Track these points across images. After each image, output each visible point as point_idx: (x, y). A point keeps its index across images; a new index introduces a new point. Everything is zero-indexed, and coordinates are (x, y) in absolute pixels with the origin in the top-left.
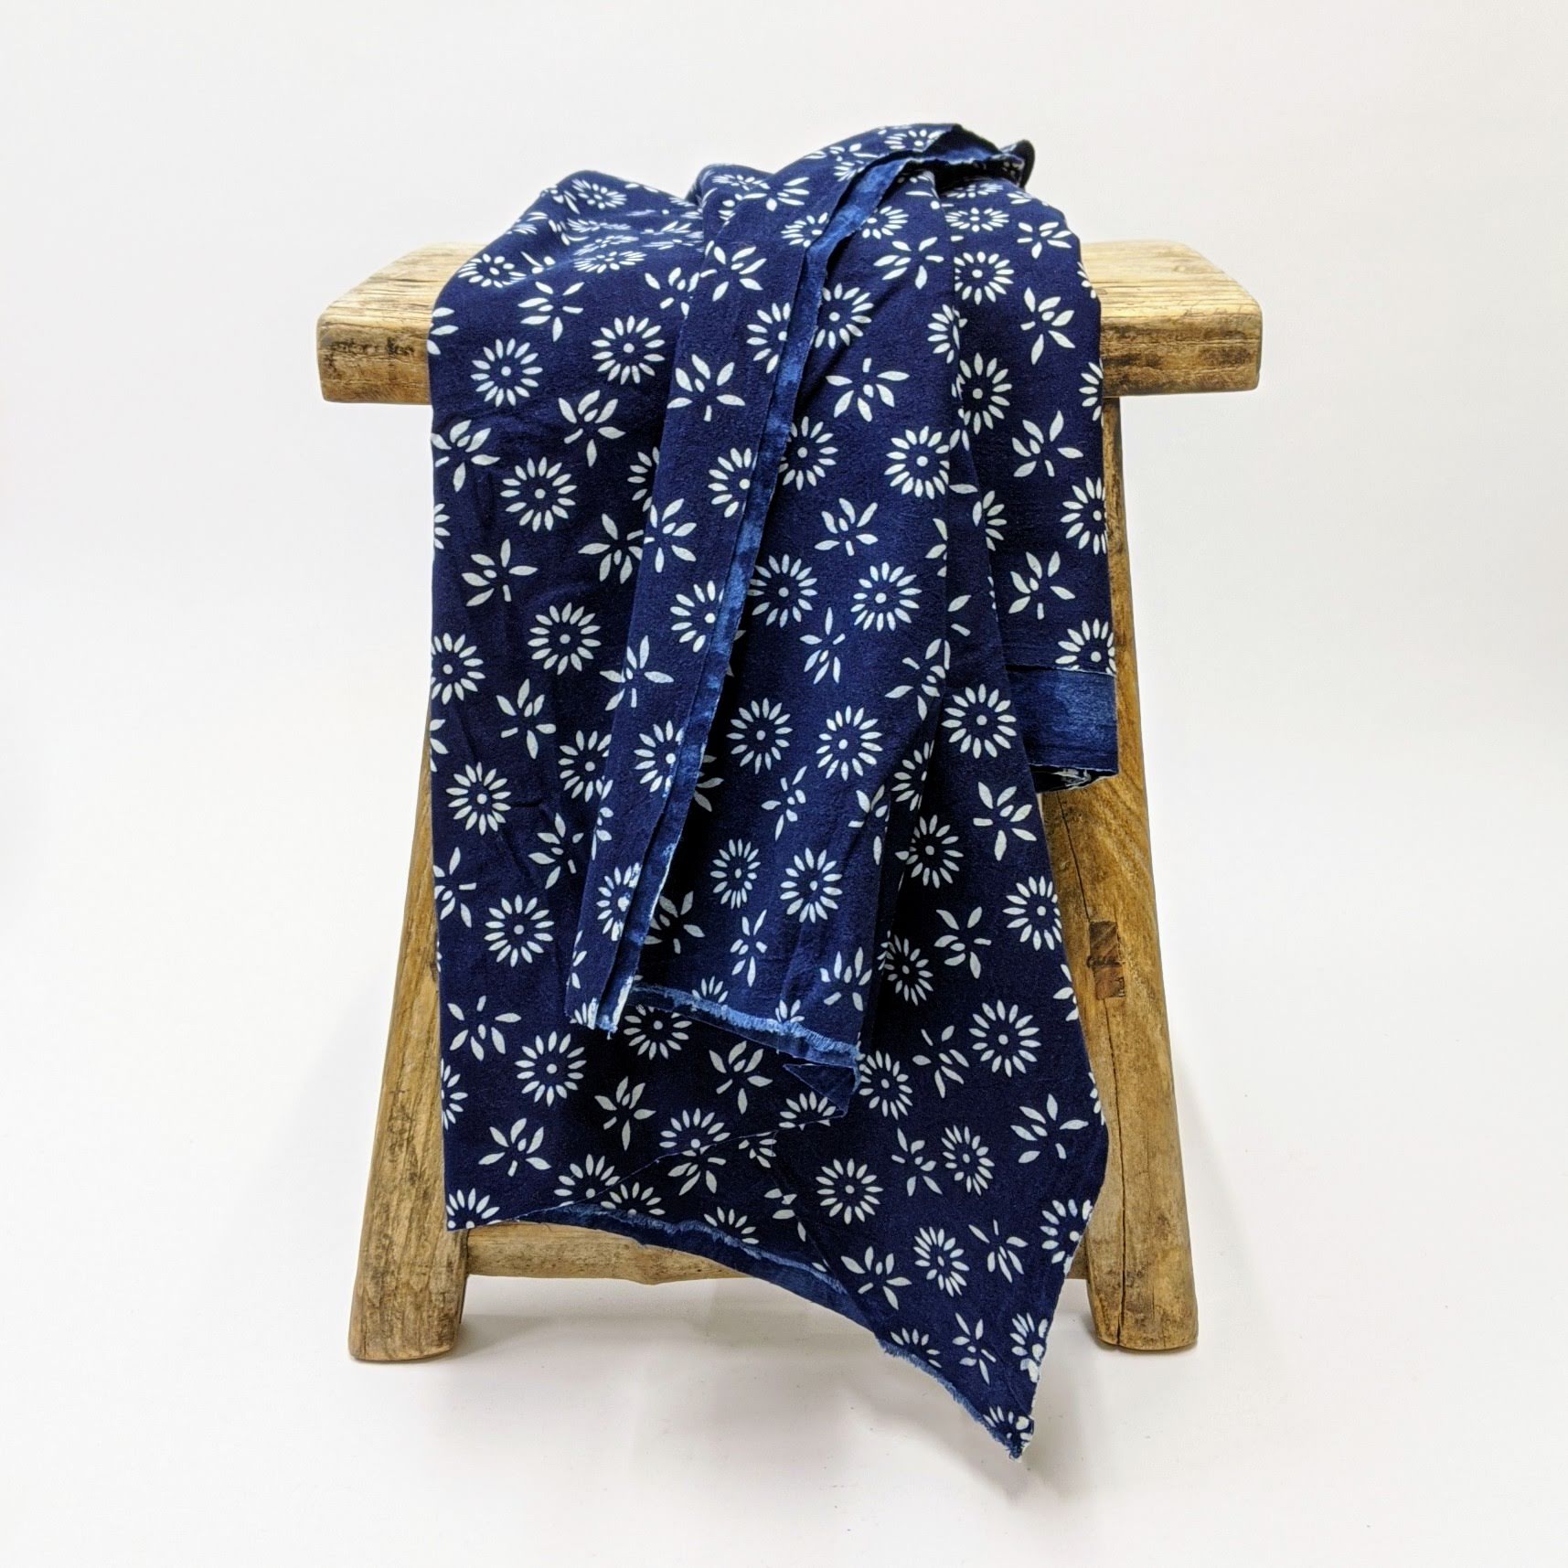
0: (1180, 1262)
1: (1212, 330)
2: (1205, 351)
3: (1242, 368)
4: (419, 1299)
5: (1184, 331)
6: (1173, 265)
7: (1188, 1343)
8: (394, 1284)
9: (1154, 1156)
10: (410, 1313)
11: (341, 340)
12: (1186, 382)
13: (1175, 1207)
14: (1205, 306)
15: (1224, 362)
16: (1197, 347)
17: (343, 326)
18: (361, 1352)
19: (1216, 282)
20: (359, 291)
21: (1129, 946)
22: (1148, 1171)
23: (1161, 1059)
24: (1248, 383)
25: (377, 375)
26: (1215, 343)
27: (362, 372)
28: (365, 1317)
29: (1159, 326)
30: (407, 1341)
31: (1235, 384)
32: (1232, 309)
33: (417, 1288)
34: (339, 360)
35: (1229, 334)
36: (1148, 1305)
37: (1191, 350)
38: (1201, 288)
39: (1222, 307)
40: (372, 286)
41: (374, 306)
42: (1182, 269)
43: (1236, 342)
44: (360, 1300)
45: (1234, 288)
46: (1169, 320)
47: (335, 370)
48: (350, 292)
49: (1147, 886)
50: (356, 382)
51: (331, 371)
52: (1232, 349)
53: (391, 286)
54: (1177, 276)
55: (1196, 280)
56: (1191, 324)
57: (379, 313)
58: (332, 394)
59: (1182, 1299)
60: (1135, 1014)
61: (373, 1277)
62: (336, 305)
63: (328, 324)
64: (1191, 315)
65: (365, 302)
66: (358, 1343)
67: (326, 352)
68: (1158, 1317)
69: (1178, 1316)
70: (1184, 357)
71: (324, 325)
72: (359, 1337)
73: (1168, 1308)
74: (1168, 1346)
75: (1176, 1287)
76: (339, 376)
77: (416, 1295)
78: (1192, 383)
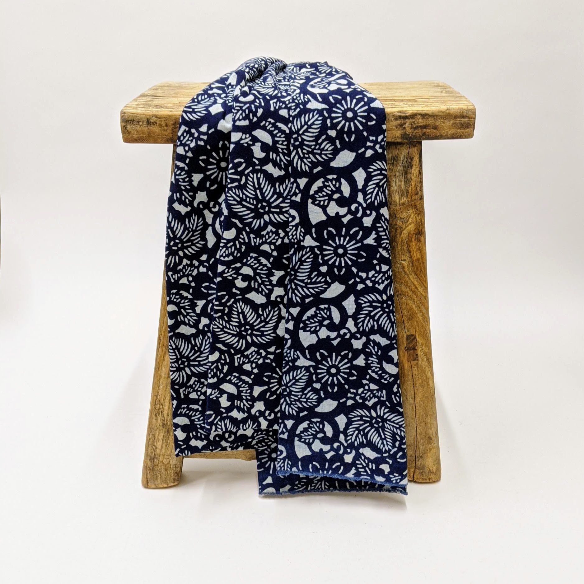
0: (435, 453)
1: (457, 115)
2: (454, 123)
3: (468, 130)
4: (166, 467)
5: (447, 116)
6: (441, 90)
7: (437, 480)
8: (157, 462)
9: (427, 416)
10: (163, 471)
11: (129, 119)
12: (447, 135)
13: (434, 434)
14: (455, 106)
15: (461, 128)
16: (451, 122)
17: (130, 114)
18: (146, 485)
19: (457, 97)
20: (136, 100)
21: (420, 342)
22: (425, 421)
23: (431, 383)
24: (470, 136)
25: (143, 133)
26: (458, 121)
27: (138, 132)
28: (147, 473)
29: (437, 114)
30: (162, 481)
31: (465, 136)
32: (465, 107)
33: (165, 463)
34: (129, 127)
35: (463, 117)
36: (424, 467)
37: (448, 123)
38: (452, 99)
39: (461, 106)
40: (140, 98)
41: (142, 106)
42: (444, 92)
43: (466, 120)
44: (145, 467)
45: (465, 99)
46: (441, 112)
47: (127, 131)
48: (133, 101)
49: (427, 322)
50: (136, 135)
51: (126, 131)
52: (464, 123)
53: (148, 98)
54: (443, 94)
55: (450, 96)
56: (449, 113)
57: (143, 109)
58: (126, 140)
59: (436, 465)
60: (422, 367)
61: (150, 460)
62: (128, 106)
63: (124, 113)
64: (449, 110)
65: (138, 105)
66: (145, 482)
67: (123, 124)
68: (427, 471)
69: (434, 471)
70: (446, 126)
71: (123, 113)
72: (145, 480)
73: (431, 468)
74: (431, 481)
75: (434, 461)
76: (129, 133)
77: (165, 466)
78: (449, 136)
